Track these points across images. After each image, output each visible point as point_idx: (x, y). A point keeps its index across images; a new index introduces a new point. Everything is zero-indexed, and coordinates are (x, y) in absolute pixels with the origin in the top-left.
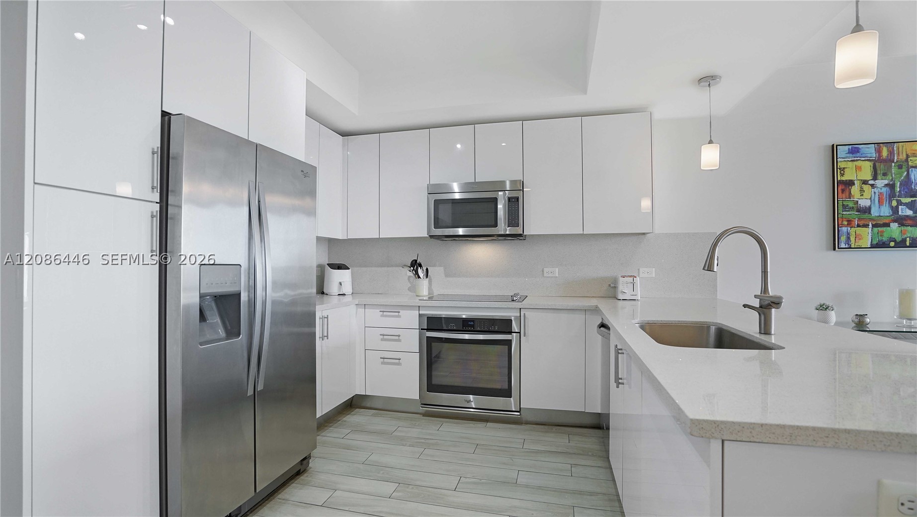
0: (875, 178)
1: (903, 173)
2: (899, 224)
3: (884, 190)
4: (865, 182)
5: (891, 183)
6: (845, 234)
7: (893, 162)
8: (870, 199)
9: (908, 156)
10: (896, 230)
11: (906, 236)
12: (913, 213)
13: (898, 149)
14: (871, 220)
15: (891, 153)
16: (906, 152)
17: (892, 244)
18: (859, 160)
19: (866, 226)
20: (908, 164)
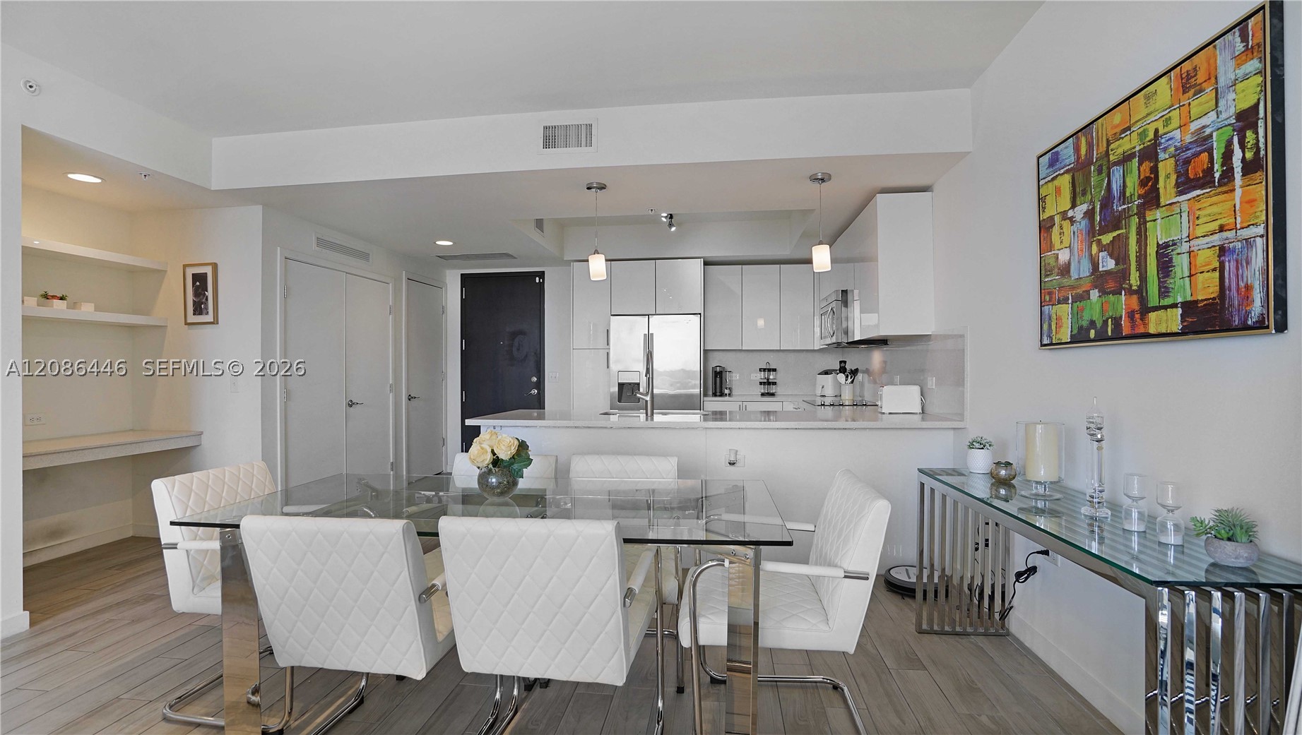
0: (1074, 206)
1: (1103, 180)
2: (1099, 292)
3: (1083, 223)
4: (1064, 215)
5: (1090, 208)
6: (1047, 317)
7: (1092, 163)
8: (1070, 247)
9: (1108, 143)
10: (1096, 303)
11: (1107, 315)
12: (1116, 264)
13: (1098, 132)
14: (1073, 288)
15: (1090, 146)
16: (1107, 134)
17: (1092, 334)
18: (1057, 176)
19: (1065, 301)
20: (1109, 161)
